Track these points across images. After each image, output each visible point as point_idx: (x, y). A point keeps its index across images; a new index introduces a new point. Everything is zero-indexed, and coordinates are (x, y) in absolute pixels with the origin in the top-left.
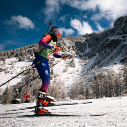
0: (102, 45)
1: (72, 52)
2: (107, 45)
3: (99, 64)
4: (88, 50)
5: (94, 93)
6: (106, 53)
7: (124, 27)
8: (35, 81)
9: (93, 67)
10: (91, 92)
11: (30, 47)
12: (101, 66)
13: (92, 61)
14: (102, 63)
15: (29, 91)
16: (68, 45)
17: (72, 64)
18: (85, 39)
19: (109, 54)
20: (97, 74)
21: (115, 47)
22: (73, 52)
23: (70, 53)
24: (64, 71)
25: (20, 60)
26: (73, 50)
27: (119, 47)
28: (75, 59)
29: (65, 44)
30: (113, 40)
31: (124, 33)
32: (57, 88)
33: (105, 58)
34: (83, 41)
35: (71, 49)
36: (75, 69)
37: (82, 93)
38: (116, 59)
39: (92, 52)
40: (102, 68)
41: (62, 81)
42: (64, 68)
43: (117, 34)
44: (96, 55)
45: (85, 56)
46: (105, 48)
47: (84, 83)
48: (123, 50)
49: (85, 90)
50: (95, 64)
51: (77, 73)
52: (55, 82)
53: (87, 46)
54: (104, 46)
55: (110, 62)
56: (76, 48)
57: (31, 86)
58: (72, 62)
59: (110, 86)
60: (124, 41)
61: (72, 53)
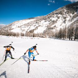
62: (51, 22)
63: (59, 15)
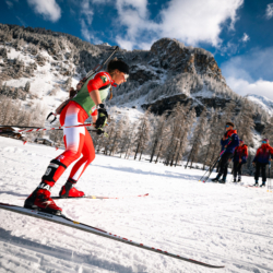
1: (72, 66)
7: (164, 58)
16: (68, 50)
18: (100, 51)
21: (141, 83)
22: (74, 66)
23: (67, 67)
24: (50, 93)
26: (74, 62)
27: (147, 84)
28: (73, 79)
30: (142, 71)
31: (162, 66)
34: (95, 55)
38: (137, 101)
41: (42, 108)
42: (51, 88)
43: (151, 64)
48: (151, 91)
52: (29, 105)
56: (80, 62)
58: (67, 82)
59: (116, 137)
60: (158, 78)
61: (70, 67)
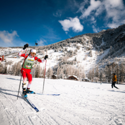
0: (116, 39)
2: (120, 39)
3: (112, 55)
4: (103, 44)
5: (107, 77)
6: (119, 46)
8: (64, 65)
9: (106, 57)
10: (104, 76)
11: (61, 43)
12: (114, 57)
13: (107, 52)
14: (114, 54)
15: (62, 71)
17: (90, 55)
19: (122, 46)
20: (110, 62)
25: (55, 51)
29: (85, 40)
32: (79, 71)
33: (118, 50)
35: (90, 43)
36: (93, 58)
37: (97, 76)
39: (107, 45)
40: (114, 59)
44: (110, 48)
45: (100, 48)
46: (118, 41)
47: (99, 69)
49: (99, 74)
50: (108, 55)
51: (94, 61)
53: (103, 41)
54: (118, 40)
55: (122, 53)
57: (62, 68)
62: (66, 52)
63: (79, 45)
